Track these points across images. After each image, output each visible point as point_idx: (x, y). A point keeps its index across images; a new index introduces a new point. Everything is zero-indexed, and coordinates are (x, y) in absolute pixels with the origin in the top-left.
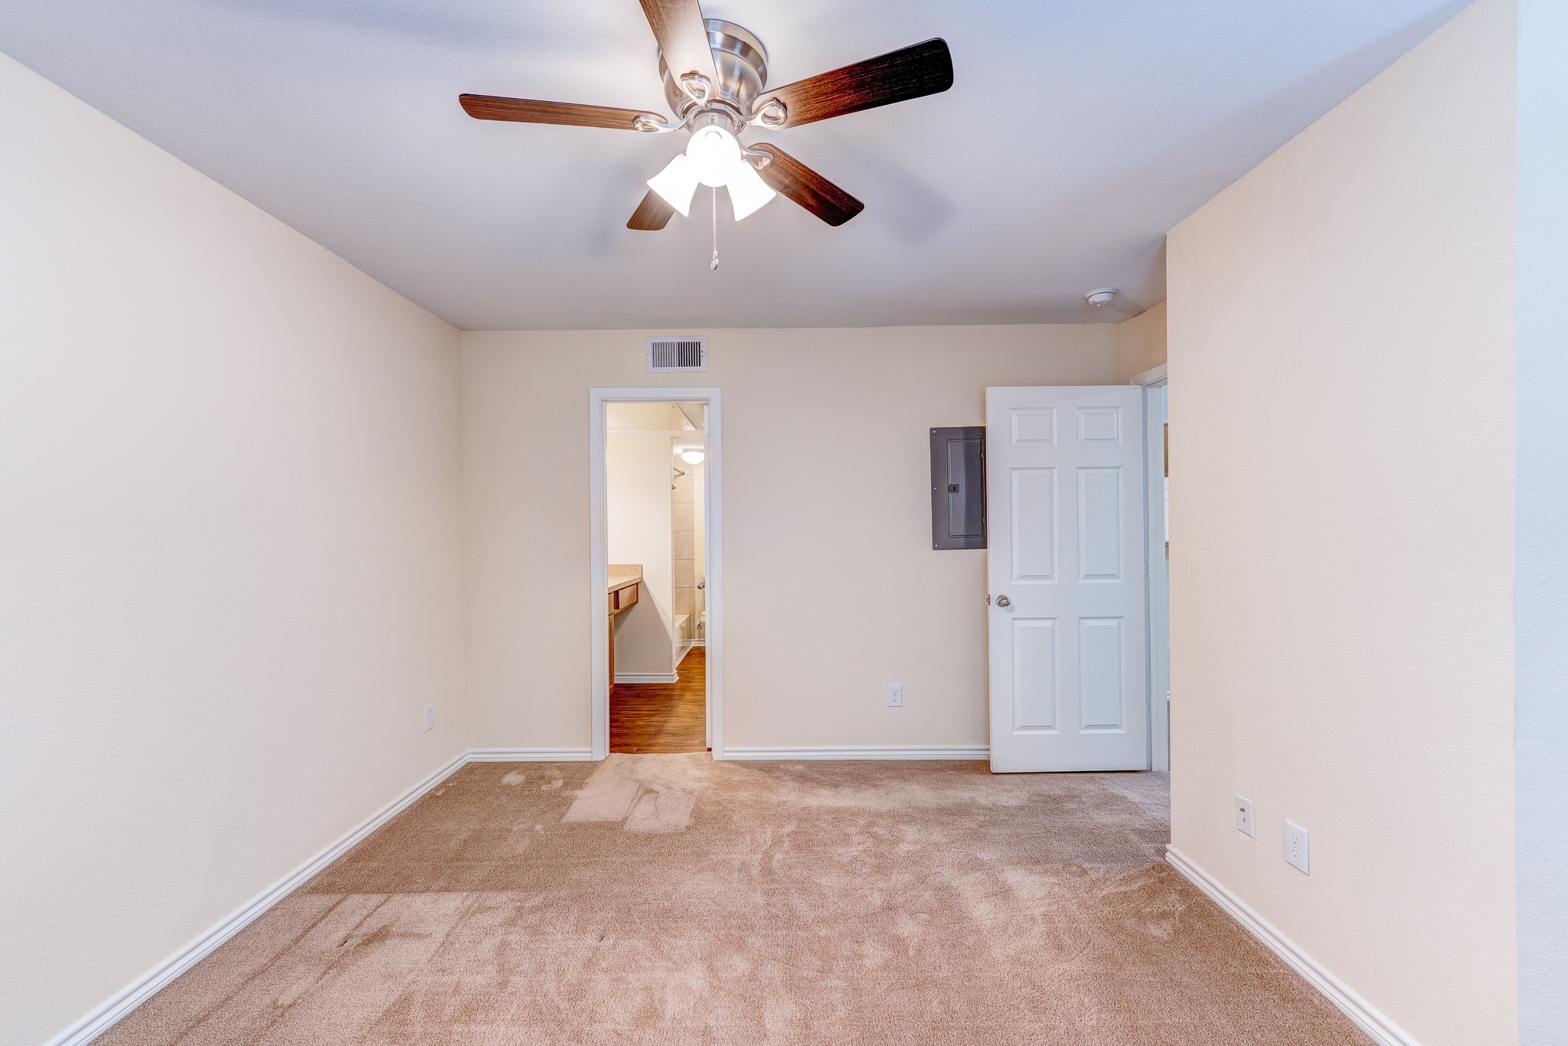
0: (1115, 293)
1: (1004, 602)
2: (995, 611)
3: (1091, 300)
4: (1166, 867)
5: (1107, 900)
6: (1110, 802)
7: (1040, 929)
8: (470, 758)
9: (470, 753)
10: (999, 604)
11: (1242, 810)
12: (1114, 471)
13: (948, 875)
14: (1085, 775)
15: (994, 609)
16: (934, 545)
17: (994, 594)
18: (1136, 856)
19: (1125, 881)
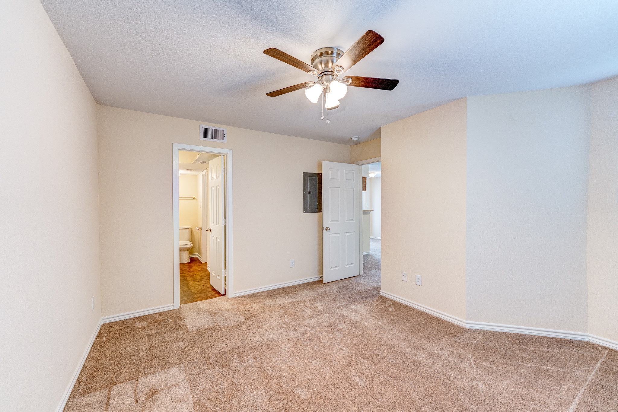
0: (359, 138)
1: (327, 229)
2: (325, 232)
3: (353, 139)
4: (381, 296)
5: (377, 306)
6: (358, 284)
7: (370, 317)
8: (103, 322)
9: (103, 319)
10: (327, 230)
11: (404, 275)
12: (352, 189)
13: (338, 311)
14: (347, 279)
15: (324, 231)
16: (304, 212)
17: (325, 226)
18: (373, 295)
19: (377, 301)
